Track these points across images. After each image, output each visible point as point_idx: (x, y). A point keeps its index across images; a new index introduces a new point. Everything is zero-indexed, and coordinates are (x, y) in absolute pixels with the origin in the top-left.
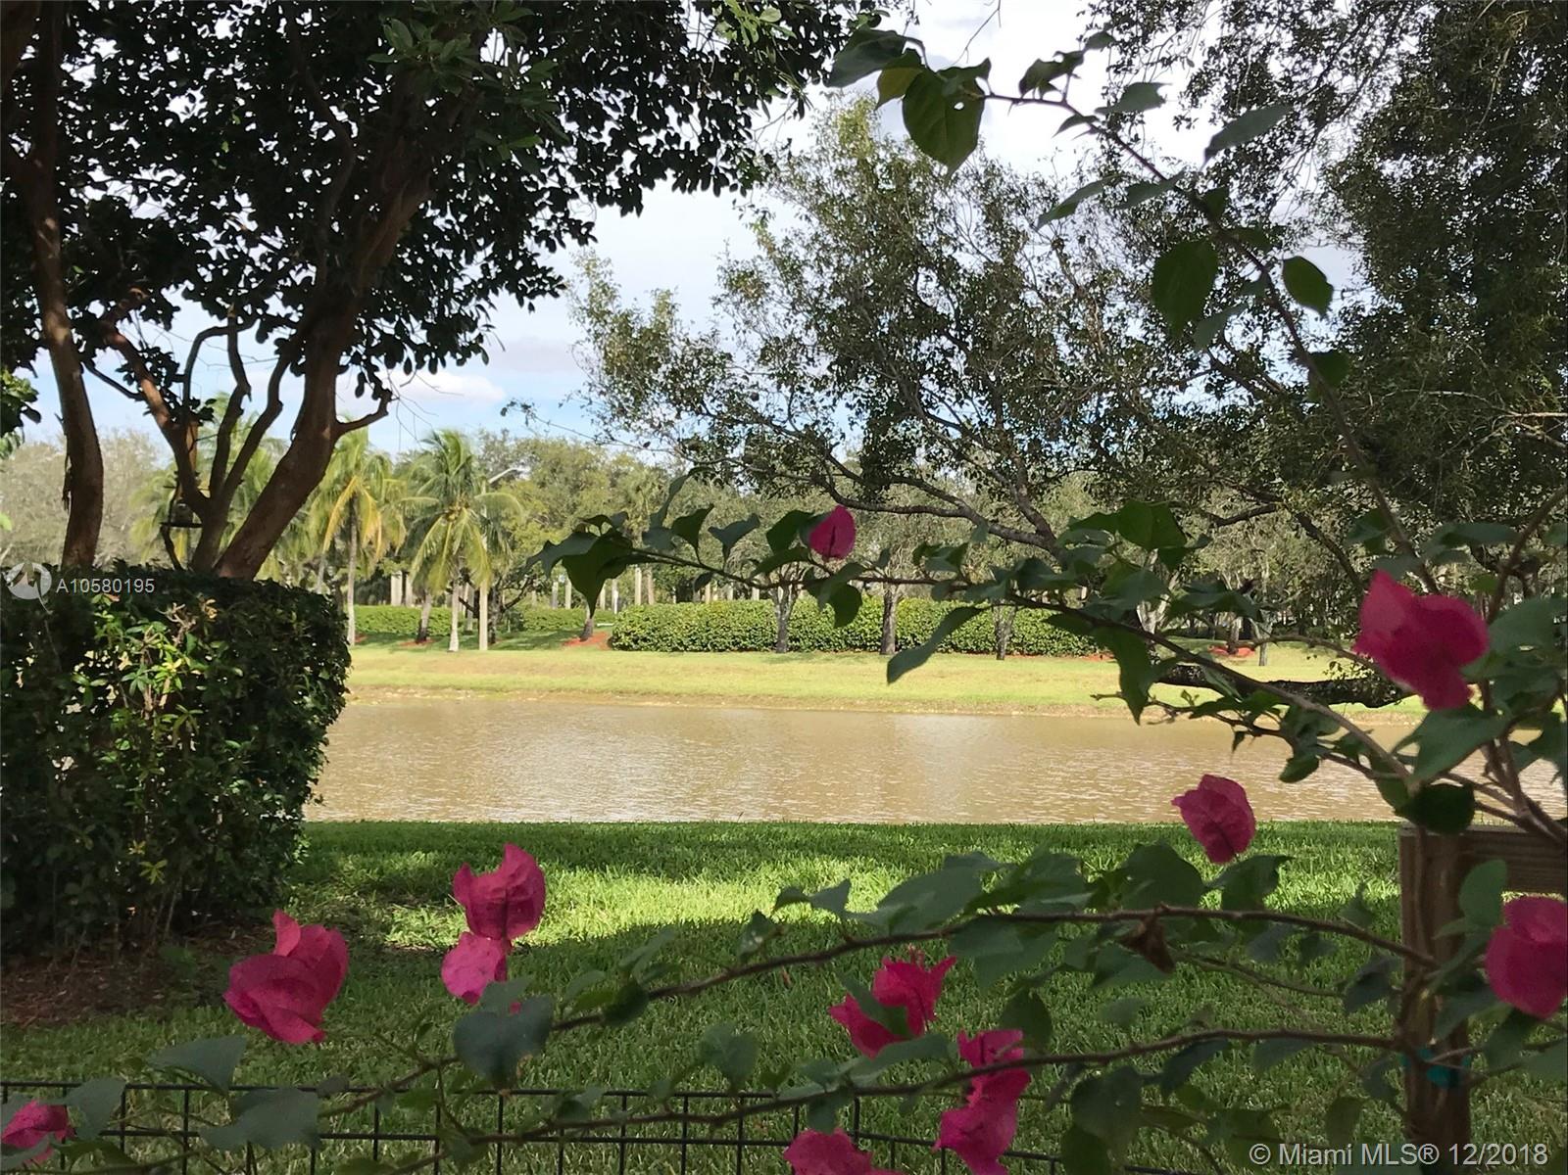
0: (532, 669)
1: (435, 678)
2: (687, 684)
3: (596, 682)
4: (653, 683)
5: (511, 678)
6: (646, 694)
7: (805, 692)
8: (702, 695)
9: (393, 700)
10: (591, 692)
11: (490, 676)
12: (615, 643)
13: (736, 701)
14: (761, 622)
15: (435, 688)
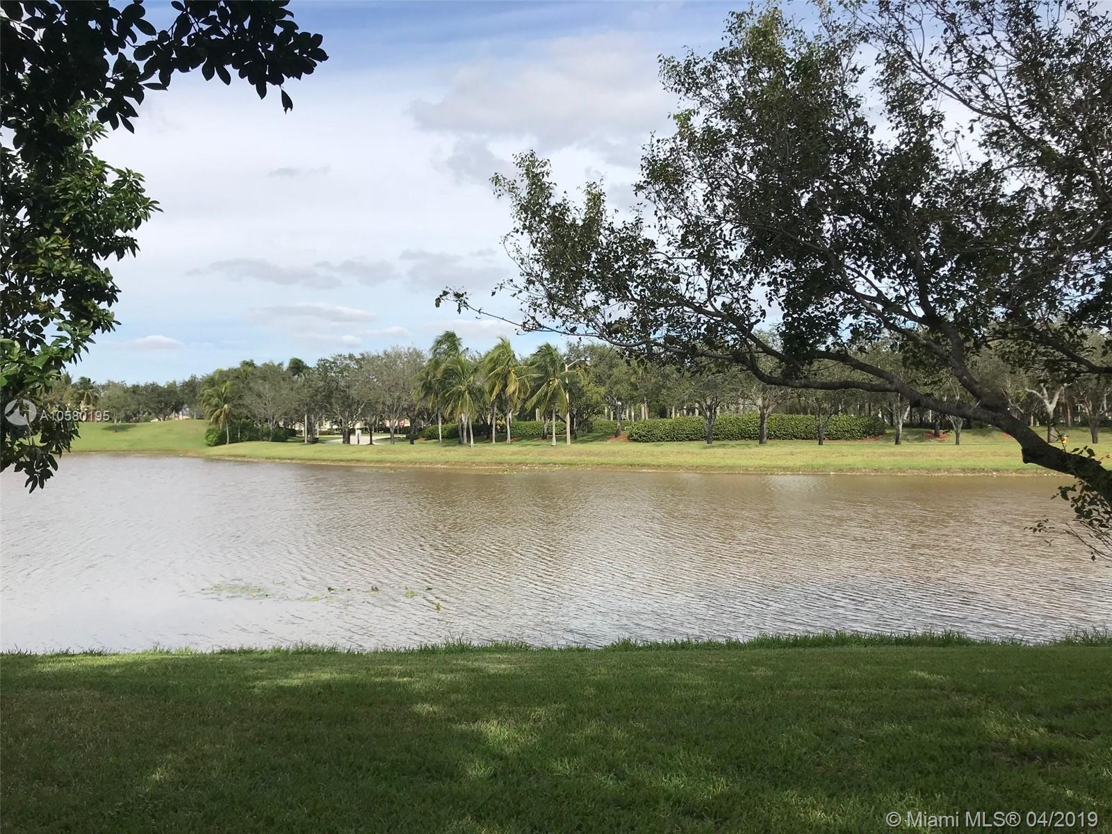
0: (589, 454)
1: (545, 459)
2: (662, 461)
3: (620, 460)
4: (648, 460)
5: (580, 458)
6: (643, 466)
7: (723, 463)
8: (670, 466)
9: (526, 471)
10: (617, 465)
11: (569, 458)
12: (632, 438)
13: (687, 469)
14: (699, 427)
15: (545, 464)
